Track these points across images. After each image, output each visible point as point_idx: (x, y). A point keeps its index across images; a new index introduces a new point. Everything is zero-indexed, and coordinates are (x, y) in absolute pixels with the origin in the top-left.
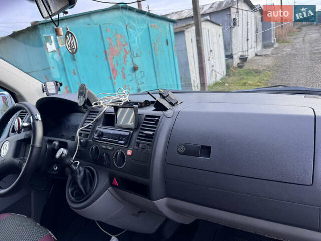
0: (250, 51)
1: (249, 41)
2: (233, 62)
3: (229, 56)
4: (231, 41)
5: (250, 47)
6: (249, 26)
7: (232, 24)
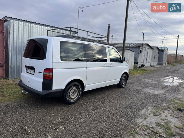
0: (147, 64)
1: (148, 60)
2: (137, 66)
3: (136, 63)
4: (138, 58)
5: (148, 62)
6: (148, 54)
7: (139, 52)
